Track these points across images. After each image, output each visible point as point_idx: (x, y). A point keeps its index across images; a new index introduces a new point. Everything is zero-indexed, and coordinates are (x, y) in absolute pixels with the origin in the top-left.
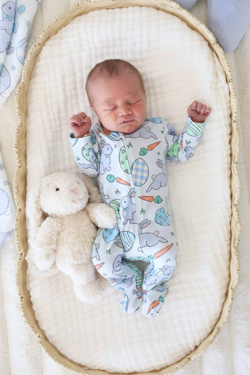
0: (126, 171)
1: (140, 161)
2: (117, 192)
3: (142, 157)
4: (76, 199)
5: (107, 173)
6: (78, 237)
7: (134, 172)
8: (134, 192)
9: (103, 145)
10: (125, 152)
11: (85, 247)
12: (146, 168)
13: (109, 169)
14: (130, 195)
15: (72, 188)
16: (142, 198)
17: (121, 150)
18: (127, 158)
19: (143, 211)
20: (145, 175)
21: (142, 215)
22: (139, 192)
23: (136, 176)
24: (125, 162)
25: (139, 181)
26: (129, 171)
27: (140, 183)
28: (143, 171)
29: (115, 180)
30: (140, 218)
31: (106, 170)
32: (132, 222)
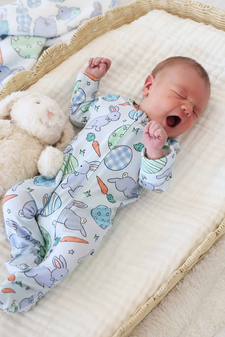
0: (110, 144)
1: (129, 151)
2: (83, 152)
3: (133, 150)
4: (45, 122)
5: (93, 131)
6: (14, 153)
7: (114, 152)
8: (97, 166)
9: (115, 110)
10: (126, 130)
11: (11, 168)
12: (128, 160)
13: (98, 129)
14: (92, 166)
15: (50, 110)
16: (99, 180)
17: (125, 126)
18: (122, 136)
19: (88, 193)
20: (122, 165)
21: (84, 196)
22: (102, 171)
23: (112, 156)
24: (117, 137)
25: (110, 162)
26: (112, 147)
27: (110, 165)
28: (123, 159)
29: (92, 142)
30: (80, 196)
31: (95, 127)
32: (71, 192)
